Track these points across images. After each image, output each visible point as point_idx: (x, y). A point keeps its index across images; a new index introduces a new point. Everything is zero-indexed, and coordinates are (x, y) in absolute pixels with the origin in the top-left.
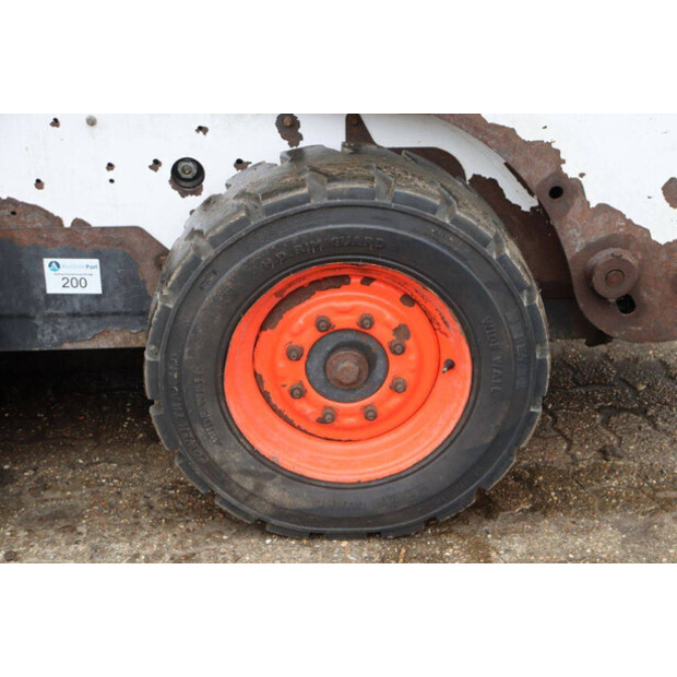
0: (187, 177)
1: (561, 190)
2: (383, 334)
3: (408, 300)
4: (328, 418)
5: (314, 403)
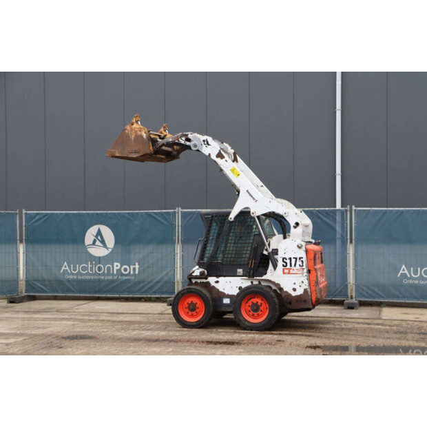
0: (240, 288)
1: (281, 289)
2: (259, 304)
3: (262, 300)
4: (253, 315)
5: (251, 313)
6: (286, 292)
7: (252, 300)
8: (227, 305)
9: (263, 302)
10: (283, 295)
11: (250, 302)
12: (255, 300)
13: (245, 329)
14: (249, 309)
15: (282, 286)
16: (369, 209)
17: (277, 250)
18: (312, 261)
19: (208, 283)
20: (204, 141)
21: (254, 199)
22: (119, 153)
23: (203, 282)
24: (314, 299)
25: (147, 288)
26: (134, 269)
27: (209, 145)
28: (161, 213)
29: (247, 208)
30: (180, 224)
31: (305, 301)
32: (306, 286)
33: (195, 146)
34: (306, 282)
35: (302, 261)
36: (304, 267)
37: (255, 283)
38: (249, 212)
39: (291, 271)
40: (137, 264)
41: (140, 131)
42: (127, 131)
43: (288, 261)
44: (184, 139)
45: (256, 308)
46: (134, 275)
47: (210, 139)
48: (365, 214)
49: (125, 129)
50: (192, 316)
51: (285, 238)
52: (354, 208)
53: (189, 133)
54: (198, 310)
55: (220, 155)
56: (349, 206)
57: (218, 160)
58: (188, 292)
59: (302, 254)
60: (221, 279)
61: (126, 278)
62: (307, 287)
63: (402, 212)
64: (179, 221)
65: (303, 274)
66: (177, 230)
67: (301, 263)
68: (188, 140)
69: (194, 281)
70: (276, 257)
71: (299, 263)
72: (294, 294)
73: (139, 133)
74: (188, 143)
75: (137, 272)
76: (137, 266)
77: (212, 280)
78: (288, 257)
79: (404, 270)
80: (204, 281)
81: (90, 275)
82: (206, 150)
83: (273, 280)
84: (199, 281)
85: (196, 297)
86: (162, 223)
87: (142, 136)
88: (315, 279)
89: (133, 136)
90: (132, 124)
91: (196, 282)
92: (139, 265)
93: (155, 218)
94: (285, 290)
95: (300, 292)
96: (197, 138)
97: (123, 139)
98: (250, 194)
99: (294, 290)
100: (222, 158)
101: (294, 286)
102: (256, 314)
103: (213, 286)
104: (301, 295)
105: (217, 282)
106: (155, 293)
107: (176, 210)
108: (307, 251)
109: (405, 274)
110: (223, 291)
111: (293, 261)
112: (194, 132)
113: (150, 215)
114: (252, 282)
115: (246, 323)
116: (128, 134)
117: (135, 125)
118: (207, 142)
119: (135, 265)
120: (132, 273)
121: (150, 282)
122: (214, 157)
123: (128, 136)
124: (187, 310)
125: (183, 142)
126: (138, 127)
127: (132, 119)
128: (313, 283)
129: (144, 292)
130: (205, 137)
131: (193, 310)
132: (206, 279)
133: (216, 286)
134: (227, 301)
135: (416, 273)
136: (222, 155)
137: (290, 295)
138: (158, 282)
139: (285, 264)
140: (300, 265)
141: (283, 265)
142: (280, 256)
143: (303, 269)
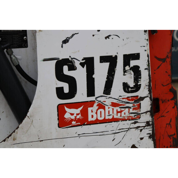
139: (66, 88)
140: (126, 86)
141: (60, 92)
142: (40, 57)
143: (138, 100)
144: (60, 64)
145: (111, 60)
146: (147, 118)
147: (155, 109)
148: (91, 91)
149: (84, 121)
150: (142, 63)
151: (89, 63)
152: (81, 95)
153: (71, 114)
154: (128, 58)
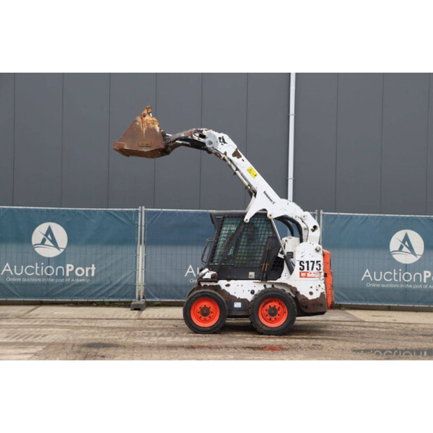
0: (252, 292)
1: (297, 293)
2: (277, 308)
3: (280, 304)
4: (270, 319)
5: (269, 317)
6: (303, 295)
7: (269, 304)
8: (238, 309)
9: (280, 306)
10: (299, 299)
11: (268, 306)
12: (272, 304)
13: (262, 334)
14: (266, 313)
15: (298, 290)
16: (336, 214)
17: (292, 253)
18: (329, 265)
19: (219, 287)
20: (220, 138)
21: (271, 200)
22: (128, 146)
23: (213, 286)
24: (329, 302)
25: (104, 291)
26: (90, 271)
27: (225, 143)
28: (122, 212)
29: (265, 210)
30: (143, 224)
31: (321, 305)
32: (322, 289)
33: (211, 143)
34: (323, 286)
35: (320, 265)
36: (322, 270)
37: (269, 286)
38: (266, 214)
39: (308, 275)
40: (93, 265)
41: (153, 124)
42: (138, 123)
43: (305, 265)
44: (197, 135)
45: (273, 312)
46: (90, 277)
47: (226, 137)
48: (332, 219)
49: (136, 121)
50: (205, 321)
51: (301, 241)
52: (322, 212)
53: (204, 129)
54: (211, 315)
55: (236, 154)
56: (317, 211)
57: (235, 159)
58: (202, 296)
59: (319, 257)
60: (232, 282)
61: (81, 280)
62: (324, 291)
63: (367, 218)
64: (142, 221)
65: (320, 277)
66: (139, 231)
67: (318, 267)
68: (203, 137)
69: (203, 284)
70: (292, 260)
71: (316, 266)
72: (310, 298)
73: (152, 126)
74: (202, 140)
75: (93, 274)
76: (93, 268)
77: (222, 283)
78: (305, 260)
79: (367, 274)
80: (214, 284)
81: (38, 277)
82: (221, 148)
83: (289, 284)
84: (208, 284)
85: (210, 301)
86: (122, 222)
87: (154, 130)
88: (331, 282)
89: (145, 129)
90: (145, 116)
91: (205, 286)
92: (95, 266)
93: (115, 217)
94: (301, 293)
95: (316, 295)
96: (212, 136)
97: (133, 131)
98: (267, 196)
99: (311, 293)
100: (238, 158)
101: (311, 290)
102: (273, 318)
103: (224, 290)
104: (318, 298)
105: (228, 285)
106: (113, 297)
107: (139, 209)
108: (324, 255)
109: (369, 278)
110: (233, 294)
111: (311, 264)
112: (209, 129)
113: (111, 214)
114: (265, 286)
115: (264, 328)
116: (139, 126)
117: (147, 117)
118: (223, 140)
119: (91, 266)
120: (87, 275)
121: (107, 286)
122: (230, 155)
123: (139, 129)
124: (199, 315)
125: (196, 138)
126: (151, 119)
127: (143, 110)
128: (329, 287)
129: (101, 296)
130: (221, 135)
131: (205, 315)
132: (216, 282)
133: (227, 289)
134: (238, 305)
135: (378, 277)
136: (239, 154)
137: (307, 299)
138: (117, 285)
139: (302, 268)
140: (317, 269)
141: (300, 269)
142: (297, 259)
143: (320, 273)
144: (301, 262)
145: (313, 262)
146: (323, 278)
147: (325, 275)
148: (308, 269)
149: (306, 277)
150: (321, 263)
151: (308, 262)
152: (306, 270)
153: (303, 274)
154: (317, 262)
